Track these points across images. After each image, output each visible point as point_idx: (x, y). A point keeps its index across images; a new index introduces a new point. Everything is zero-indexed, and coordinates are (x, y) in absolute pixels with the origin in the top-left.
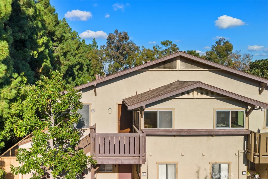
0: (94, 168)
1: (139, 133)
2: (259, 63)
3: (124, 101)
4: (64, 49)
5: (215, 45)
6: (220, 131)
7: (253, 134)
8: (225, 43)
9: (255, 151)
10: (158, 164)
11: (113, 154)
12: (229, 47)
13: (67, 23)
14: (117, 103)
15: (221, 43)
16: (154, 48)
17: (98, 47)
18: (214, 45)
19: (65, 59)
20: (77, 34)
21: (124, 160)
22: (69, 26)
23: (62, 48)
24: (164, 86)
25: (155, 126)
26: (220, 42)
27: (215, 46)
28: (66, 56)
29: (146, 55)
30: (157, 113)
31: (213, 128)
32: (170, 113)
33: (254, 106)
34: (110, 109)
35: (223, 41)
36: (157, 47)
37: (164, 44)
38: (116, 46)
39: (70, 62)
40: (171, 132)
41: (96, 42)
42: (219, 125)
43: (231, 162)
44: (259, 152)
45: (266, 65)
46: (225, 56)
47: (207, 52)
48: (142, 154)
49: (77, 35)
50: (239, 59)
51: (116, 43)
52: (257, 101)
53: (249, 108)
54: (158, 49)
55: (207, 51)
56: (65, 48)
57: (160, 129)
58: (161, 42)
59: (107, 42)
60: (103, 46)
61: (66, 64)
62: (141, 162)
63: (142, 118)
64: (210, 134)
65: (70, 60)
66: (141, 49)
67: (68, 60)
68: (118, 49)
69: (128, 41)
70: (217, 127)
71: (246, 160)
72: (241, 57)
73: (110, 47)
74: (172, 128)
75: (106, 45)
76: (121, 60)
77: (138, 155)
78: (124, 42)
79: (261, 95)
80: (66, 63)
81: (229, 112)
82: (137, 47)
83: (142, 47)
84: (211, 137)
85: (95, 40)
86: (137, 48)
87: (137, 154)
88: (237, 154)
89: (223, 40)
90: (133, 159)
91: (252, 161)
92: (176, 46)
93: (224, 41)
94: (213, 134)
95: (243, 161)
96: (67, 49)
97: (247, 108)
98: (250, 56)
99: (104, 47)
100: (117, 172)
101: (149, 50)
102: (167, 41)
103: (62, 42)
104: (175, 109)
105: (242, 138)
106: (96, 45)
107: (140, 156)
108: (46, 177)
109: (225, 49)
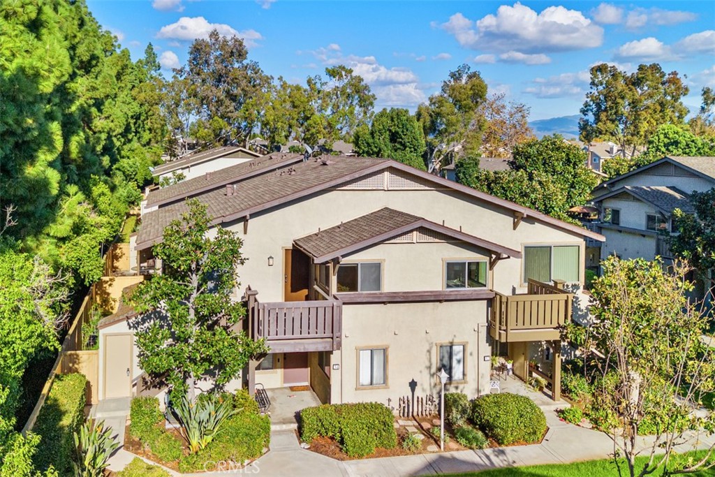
0: (256, 360)
1: (331, 300)
2: (529, 150)
3: (296, 243)
4: (98, 89)
5: (450, 81)
6: (452, 293)
7: (498, 297)
8: (470, 77)
9: (500, 324)
10: (358, 350)
11: (292, 337)
12: (479, 88)
13: (89, 10)
14: (283, 247)
15: (461, 77)
16: (309, 82)
17: (159, 66)
18: (446, 80)
19: (98, 114)
20: (116, 41)
21: (309, 344)
22: (94, 19)
23: (91, 86)
24: (364, 217)
25: (353, 287)
26: (459, 74)
27: (448, 83)
28: (102, 107)
29: (291, 100)
30: (357, 267)
31: (441, 290)
32: (377, 267)
33: (500, 254)
34: (271, 257)
35: (467, 73)
36: (317, 80)
37: (333, 73)
38: (214, 72)
39: (112, 121)
40: (379, 297)
41: (156, 53)
42: (451, 284)
43: (467, 342)
44: (506, 325)
45: (541, 155)
46: (470, 108)
47: (433, 99)
48: (336, 334)
49: (114, 43)
50: (501, 114)
51: (214, 66)
52: (504, 247)
53: (494, 256)
54: (318, 85)
55: (432, 95)
56: (99, 87)
57: (362, 292)
58: (327, 69)
59: (188, 59)
60: (179, 71)
61: (102, 128)
62: (335, 346)
63: (334, 275)
64: (437, 299)
65: (111, 118)
66: (276, 83)
67: (107, 118)
68: (219, 81)
69: (245, 62)
70: (448, 286)
71: (490, 339)
72: (506, 111)
73: (198, 74)
74: (380, 290)
75: (187, 69)
76: (228, 110)
77: (331, 335)
78: (236, 65)
79: (515, 231)
80: (103, 126)
81: (465, 263)
82: (267, 77)
83: (279, 79)
84: (438, 303)
85: (152, 49)
86: (267, 80)
87: (328, 334)
88: (476, 329)
89: (466, 70)
90: (323, 342)
91: (497, 338)
92: (361, 80)
93: (469, 72)
94: (441, 299)
95: (485, 339)
96: (104, 90)
97: (491, 257)
98: (525, 108)
99: (182, 72)
100: (281, 368)
101: (298, 88)
102: (340, 67)
103: (90, 71)
104: (384, 260)
105: (485, 302)
106: (154, 62)
107: (332, 338)
108: (164, 380)
109: (472, 92)
